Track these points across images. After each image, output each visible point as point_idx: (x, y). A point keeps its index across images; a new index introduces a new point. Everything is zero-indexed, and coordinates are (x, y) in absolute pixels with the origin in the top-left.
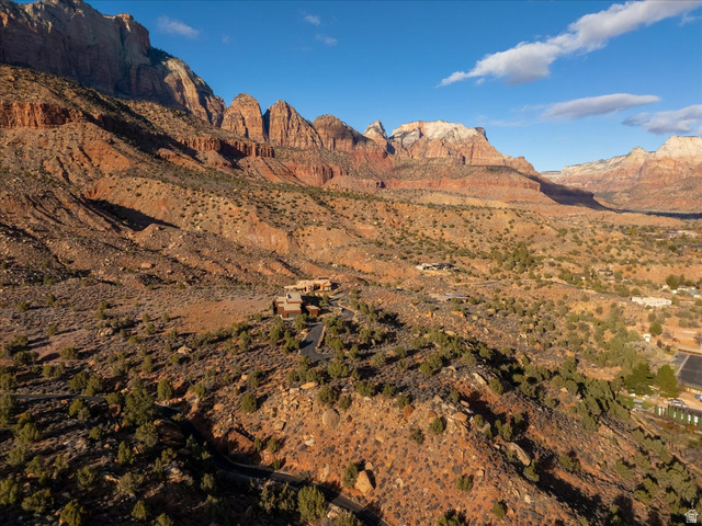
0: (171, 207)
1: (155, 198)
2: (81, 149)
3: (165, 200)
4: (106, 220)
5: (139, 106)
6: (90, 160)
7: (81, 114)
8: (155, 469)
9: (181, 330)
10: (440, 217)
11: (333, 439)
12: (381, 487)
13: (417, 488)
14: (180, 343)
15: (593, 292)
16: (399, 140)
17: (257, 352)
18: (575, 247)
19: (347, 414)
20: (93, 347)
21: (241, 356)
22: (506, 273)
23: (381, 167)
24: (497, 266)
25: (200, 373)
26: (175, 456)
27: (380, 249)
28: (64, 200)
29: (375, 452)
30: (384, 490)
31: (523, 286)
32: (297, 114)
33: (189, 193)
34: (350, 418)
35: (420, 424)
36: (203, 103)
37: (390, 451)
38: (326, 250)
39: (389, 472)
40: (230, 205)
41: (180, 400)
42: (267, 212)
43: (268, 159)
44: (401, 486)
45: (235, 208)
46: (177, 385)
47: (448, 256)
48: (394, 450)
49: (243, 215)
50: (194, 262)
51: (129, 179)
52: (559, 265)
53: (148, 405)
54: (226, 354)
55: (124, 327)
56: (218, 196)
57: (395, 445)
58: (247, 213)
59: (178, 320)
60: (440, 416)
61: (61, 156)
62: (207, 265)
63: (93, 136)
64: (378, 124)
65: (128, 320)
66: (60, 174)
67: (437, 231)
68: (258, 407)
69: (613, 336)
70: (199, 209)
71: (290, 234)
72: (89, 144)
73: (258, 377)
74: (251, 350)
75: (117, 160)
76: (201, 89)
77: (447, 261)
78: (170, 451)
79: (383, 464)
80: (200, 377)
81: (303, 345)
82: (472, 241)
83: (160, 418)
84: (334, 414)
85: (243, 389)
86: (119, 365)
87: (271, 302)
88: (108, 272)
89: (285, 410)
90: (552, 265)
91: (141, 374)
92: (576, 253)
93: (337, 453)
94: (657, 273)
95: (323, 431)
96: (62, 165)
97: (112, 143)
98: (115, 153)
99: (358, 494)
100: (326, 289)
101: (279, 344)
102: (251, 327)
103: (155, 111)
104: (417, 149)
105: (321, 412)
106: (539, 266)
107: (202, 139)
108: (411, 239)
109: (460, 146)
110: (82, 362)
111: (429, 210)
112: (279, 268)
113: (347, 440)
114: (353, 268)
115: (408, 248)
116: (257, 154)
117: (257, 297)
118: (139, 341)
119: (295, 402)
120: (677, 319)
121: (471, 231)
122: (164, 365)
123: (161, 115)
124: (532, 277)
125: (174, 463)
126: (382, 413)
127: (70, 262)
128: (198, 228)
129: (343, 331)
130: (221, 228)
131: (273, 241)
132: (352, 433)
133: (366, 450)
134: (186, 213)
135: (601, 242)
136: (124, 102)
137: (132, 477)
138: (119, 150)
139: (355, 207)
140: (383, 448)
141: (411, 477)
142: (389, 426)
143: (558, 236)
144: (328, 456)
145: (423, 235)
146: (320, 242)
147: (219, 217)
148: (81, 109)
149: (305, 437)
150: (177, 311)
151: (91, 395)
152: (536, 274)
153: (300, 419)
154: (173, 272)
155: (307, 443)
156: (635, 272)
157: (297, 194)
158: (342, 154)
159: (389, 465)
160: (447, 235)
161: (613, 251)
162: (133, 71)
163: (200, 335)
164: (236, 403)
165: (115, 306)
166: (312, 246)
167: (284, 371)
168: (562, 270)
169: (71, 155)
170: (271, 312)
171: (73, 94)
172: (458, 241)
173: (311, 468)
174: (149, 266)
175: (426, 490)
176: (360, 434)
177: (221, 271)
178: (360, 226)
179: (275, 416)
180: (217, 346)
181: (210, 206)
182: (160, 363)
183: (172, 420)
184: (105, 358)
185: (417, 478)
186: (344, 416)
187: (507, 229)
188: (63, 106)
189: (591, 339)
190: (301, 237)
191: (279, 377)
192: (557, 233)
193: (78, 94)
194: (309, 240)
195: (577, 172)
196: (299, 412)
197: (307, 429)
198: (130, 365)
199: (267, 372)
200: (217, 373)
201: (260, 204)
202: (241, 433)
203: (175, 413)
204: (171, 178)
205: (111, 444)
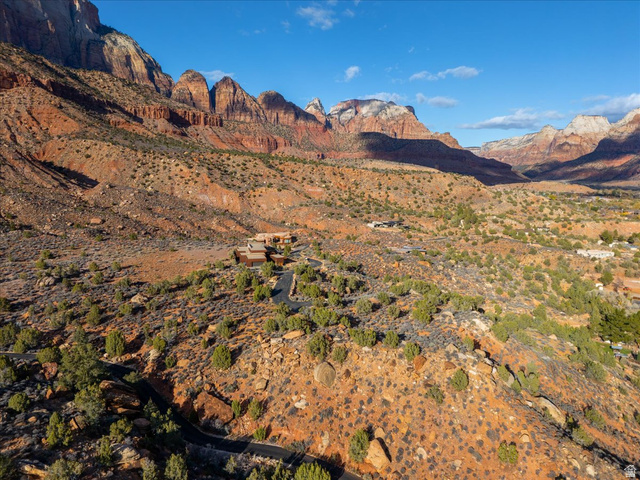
0: (122, 169)
1: (106, 159)
2: (30, 114)
3: (115, 163)
4: (53, 178)
5: (88, 75)
6: (38, 124)
7: (29, 79)
8: (100, 451)
9: (134, 279)
10: (384, 180)
11: (329, 399)
12: (399, 459)
13: (445, 461)
14: (133, 291)
15: (539, 246)
16: (337, 116)
17: (222, 301)
18: (510, 207)
19: (344, 368)
20: (29, 299)
21: (205, 304)
22: (453, 230)
23: (321, 141)
24: (443, 224)
25: (158, 324)
26: (128, 430)
27: (331, 209)
28: (10, 157)
29: (384, 415)
30: (403, 463)
31: (471, 242)
32: (242, 90)
33: (140, 155)
34: (348, 373)
35: (436, 379)
36: (151, 78)
37: (404, 413)
38: (278, 209)
39: (405, 439)
40: (181, 167)
41: (134, 355)
42: (217, 173)
43: (216, 128)
44: (425, 456)
45: (185, 170)
46: (130, 339)
47: (396, 215)
48: (408, 411)
49: (194, 176)
50: (146, 218)
51: (78, 141)
52: (502, 222)
53: (92, 363)
54: (187, 303)
55: (69, 277)
56: (169, 158)
57: (408, 406)
58: (198, 175)
59: (130, 269)
60: (458, 367)
61: (9, 119)
62: (160, 221)
63: (42, 100)
64: (317, 102)
65: (72, 269)
66: (8, 136)
67: (383, 193)
68: (233, 362)
69: (569, 286)
70: (150, 171)
71: (242, 195)
72: (37, 109)
73: (229, 327)
74: (216, 299)
75: (66, 123)
76: (150, 65)
77: (396, 219)
78: (121, 424)
79: (396, 430)
80: (158, 328)
81: (274, 293)
82: (416, 202)
83: (108, 379)
84: (328, 368)
85: (211, 341)
86: (59, 316)
87: (232, 253)
88: (55, 227)
89: (267, 365)
90: (495, 222)
91: (85, 327)
92: (512, 212)
93: (336, 416)
94: (592, 228)
95: (315, 390)
96: (9, 128)
97: (61, 107)
98: (64, 116)
99: (370, 469)
100: (286, 241)
101: (247, 292)
102: (213, 276)
103: (104, 80)
104: (353, 125)
105: (311, 367)
106: (483, 223)
107: (153, 108)
108: (358, 200)
109: (392, 122)
110: (15, 314)
111: (374, 174)
112: (233, 226)
113: (348, 401)
114: (306, 226)
115: (357, 208)
116: (205, 124)
117: (216, 247)
118: (85, 290)
119: (279, 354)
120: (623, 270)
121: (414, 193)
122: (114, 316)
123: (110, 84)
124: (478, 233)
125: (127, 440)
126: (387, 366)
127: (14, 217)
128: (150, 189)
129: (313, 279)
130: (172, 188)
131: (225, 201)
132: (352, 392)
133: (373, 412)
134: (137, 175)
135: (532, 203)
136: (72, 71)
137: (65, 467)
138: (68, 114)
139: (303, 170)
140: (393, 408)
141: (434, 446)
142: (398, 382)
143: (494, 198)
144: (326, 421)
145: (370, 196)
146: (271, 202)
147: (170, 178)
148: (29, 75)
149: (294, 398)
150: (129, 260)
151: (20, 352)
152: (481, 230)
153: (286, 375)
154: (124, 227)
155: (298, 405)
156: (570, 229)
157: (247, 158)
158: (285, 128)
159: (404, 430)
160: (392, 196)
161: (546, 211)
162: (83, 47)
163: (156, 284)
164: (204, 357)
165: (59, 256)
166: (264, 206)
167: (258, 320)
168: (505, 226)
169: (19, 118)
170: (233, 261)
171: (21, 59)
172: (402, 202)
173: (305, 438)
174: (98, 221)
175: (458, 463)
176: (363, 392)
177: (174, 228)
178: (309, 189)
179: (254, 372)
180: (176, 296)
181: (161, 168)
182: (109, 314)
183: (124, 381)
184: (43, 309)
185: (444, 447)
186: (341, 371)
187: (446, 192)
188: (10, 70)
189: (549, 288)
190: (252, 199)
191: (253, 326)
192: (493, 195)
193: (26, 60)
194: (260, 201)
195: (495, 148)
196: (283, 367)
197: (296, 388)
198: (73, 317)
199: (239, 322)
200: (179, 324)
201: (211, 167)
202: (215, 396)
203: (128, 371)
204: (122, 141)
205: (39, 416)
